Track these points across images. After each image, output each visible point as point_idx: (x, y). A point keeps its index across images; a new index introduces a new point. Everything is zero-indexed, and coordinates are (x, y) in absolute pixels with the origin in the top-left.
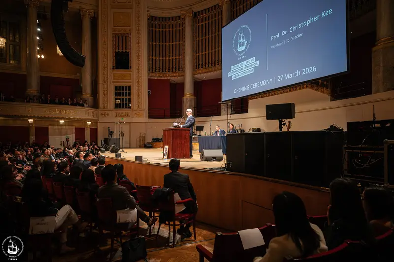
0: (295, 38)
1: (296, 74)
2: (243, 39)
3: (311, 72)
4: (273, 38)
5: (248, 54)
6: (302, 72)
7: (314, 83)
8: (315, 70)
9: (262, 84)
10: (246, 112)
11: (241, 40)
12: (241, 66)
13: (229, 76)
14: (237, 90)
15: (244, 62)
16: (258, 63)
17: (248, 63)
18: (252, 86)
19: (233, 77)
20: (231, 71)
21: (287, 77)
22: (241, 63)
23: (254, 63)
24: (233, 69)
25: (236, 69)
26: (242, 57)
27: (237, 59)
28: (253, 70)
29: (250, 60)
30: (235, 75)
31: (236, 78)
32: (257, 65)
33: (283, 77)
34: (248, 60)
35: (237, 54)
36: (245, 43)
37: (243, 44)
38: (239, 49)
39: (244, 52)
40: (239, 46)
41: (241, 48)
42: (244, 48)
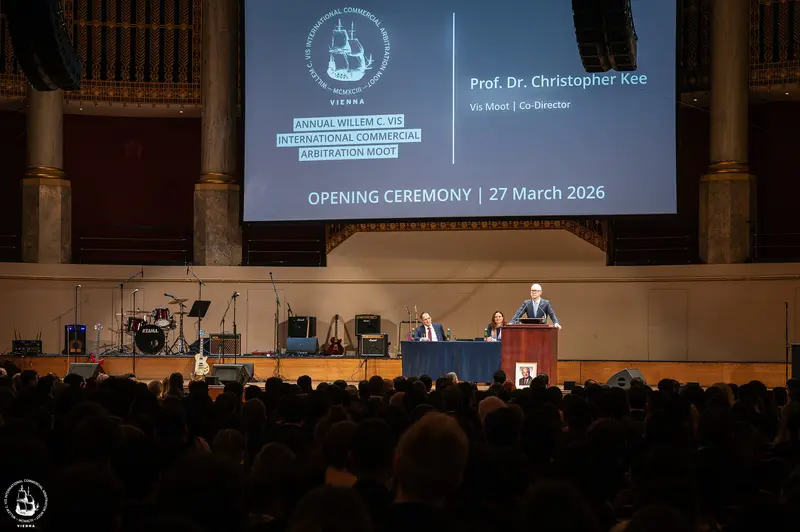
0: (550, 106)
1: (550, 194)
2: (355, 49)
3: (589, 196)
4: (474, 82)
5: (373, 99)
6: (566, 193)
7: (585, 224)
8: (601, 194)
9: (431, 196)
10: (320, 261)
11: (347, 49)
12: (342, 128)
13: (284, 145)
14: (323, 197)
15: (359, 118)
16: (416, 135)
17: (376, 126)
18: (392, 196)
19: (301, 151)
20: (292, 132)
21: (521, 194)
22: (344, 118)
23: (399, 131)
24: (305, 129)
25: (317, 129)
26: (349, 102)
27: (322, 102)
28: (396, 151)
29: (384, 119)
30: (313, 149)
31: (319, 158)
32: (412, 140)
33: (510, 192)
34: (375, 117)
35: (324, 86)
36: (363, 63)
37: (354, 64)
38: (333, 72)
39: (359, 90)
40: (332, 64)
41: (341, 71)
42: (356, 76)
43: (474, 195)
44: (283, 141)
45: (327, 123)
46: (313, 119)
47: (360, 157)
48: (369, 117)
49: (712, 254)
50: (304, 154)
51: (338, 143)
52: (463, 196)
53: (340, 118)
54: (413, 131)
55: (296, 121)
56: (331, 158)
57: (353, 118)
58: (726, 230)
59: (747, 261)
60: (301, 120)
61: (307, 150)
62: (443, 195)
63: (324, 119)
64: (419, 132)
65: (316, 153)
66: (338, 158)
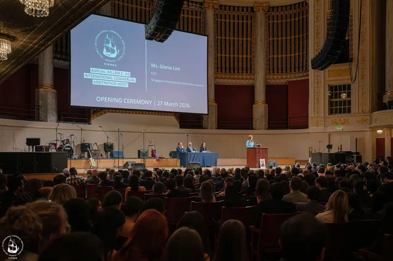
1: (175, 105)
2: (113, 46)
3: (185, 106)
4: (153, 66)
5: (120, 65)
6: (179, 105)
7: (175, 114)
9: (139, 102)
11: (110, 45)
12: (108, 74)
13: (87, 77)
14: (102, 99)
15: (115, 71)
16: (134, 80)
17: (120, 75)
18: (126, 101)
19: (93, 80)
20: (90, 73)
21: (166, 104)
22: (109, 70)
23: (129, 78)
24: (95, 72)
25: (99, 73)
26: (111, 65)
27: (101, 63)
28: (128, 85)
29: (124, 73)
30: (98, 80)
31: (100, 84)
32: (132, 82)
33: (163, 103)
34: (121, 72)
35: (102, 57)
36: (116, 52)
37: (113, 52)
38: (105, 52)
39: (115, 61)
40: (105, 50)
41: (108, 53)
42: (114, 55)
43: (153, 103)
44: (86, 76)
45: (103, 72)
46: (98, 69)
47: (115, 86)
48: (118, 72)
49: (209, 126)
50: (95, 82)
51: (107, 79)
52: (149, 103)
53: (108, 70)
54: (134, 78)
55: (91, 69)
56: (105, 85)
57: (113, 71)
58: (214, 120)
59: (218, 129)
60: (93, 69)
61: (96, 80)
62: (143, 102)
63: (102, 70)
64: (135, 79)
65: (99, 82)
66: (107, 85)
